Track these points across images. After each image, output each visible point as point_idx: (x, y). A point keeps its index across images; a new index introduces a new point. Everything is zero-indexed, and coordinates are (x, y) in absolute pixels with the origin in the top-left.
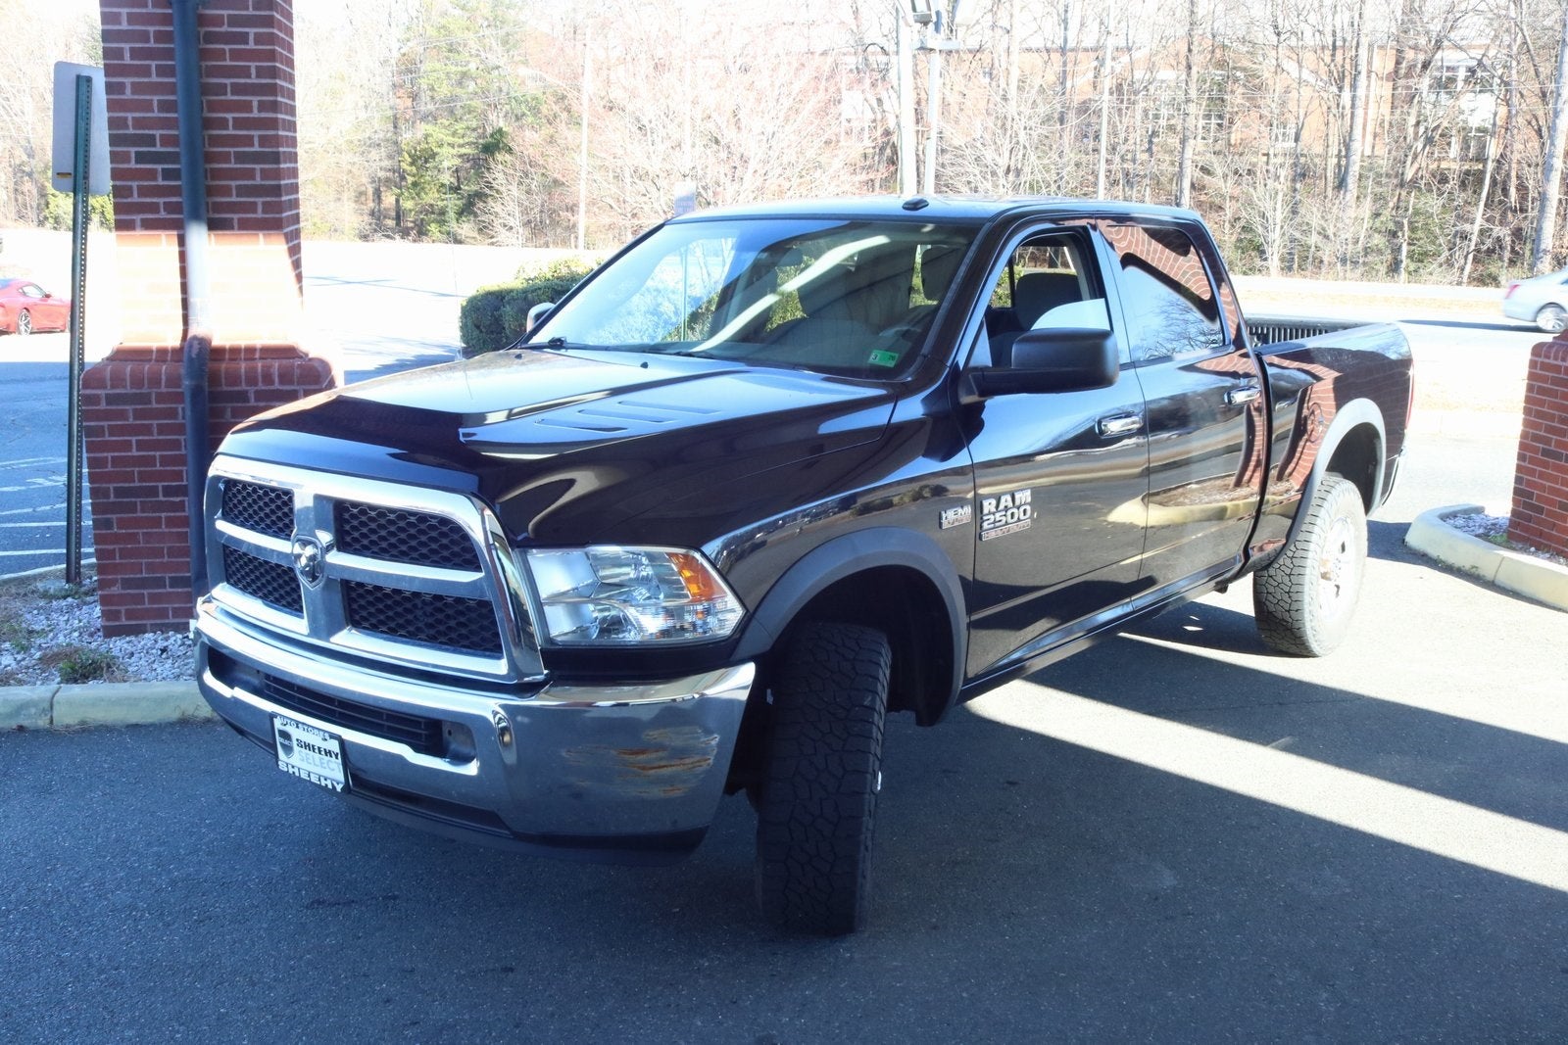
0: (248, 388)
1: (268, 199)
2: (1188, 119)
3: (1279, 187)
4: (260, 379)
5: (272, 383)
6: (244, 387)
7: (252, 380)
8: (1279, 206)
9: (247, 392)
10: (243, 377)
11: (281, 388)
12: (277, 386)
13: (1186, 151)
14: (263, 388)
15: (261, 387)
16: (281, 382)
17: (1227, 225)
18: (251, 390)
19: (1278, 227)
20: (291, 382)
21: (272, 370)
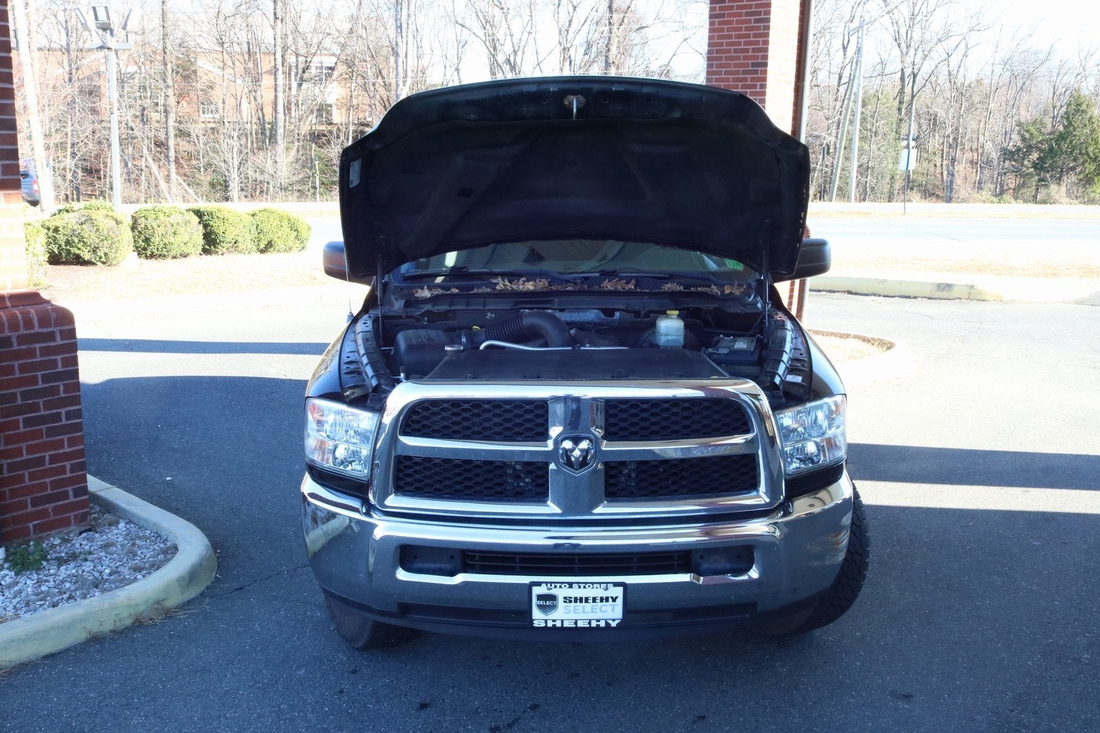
0: (11, 334)
1: (7, 162)
2: (168, 99)
3: (234, 143)
4: (22, 325)
5: (32, 327)
6: (7, 333)
7: (14, 326)
8: (235, 156)
9: (10, 337)
10: (6, 325)
11: (40, 331)
12: (37, 329)
13: (169, 121)
14: (25, 332)
15: (23, 331)
16: (41, 326)
17: (202, 169)
18: (14, 335)
19: (236, 170)
20: (49, 325)
21: (31, 316)
